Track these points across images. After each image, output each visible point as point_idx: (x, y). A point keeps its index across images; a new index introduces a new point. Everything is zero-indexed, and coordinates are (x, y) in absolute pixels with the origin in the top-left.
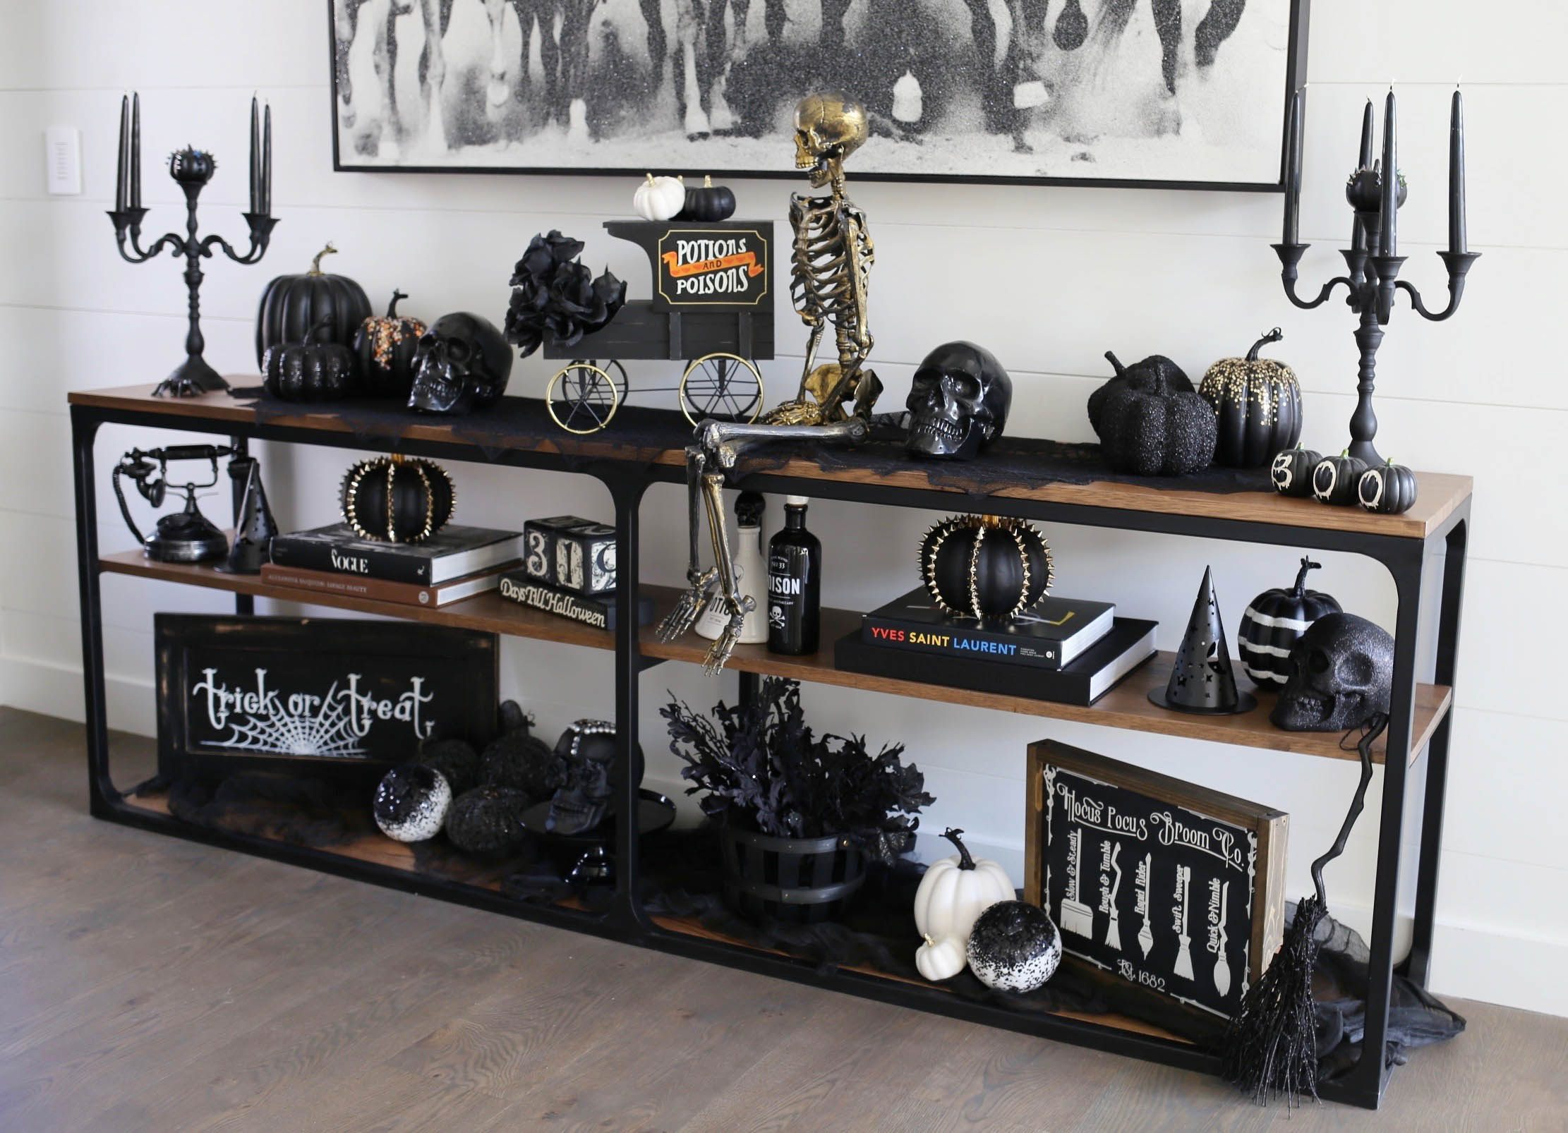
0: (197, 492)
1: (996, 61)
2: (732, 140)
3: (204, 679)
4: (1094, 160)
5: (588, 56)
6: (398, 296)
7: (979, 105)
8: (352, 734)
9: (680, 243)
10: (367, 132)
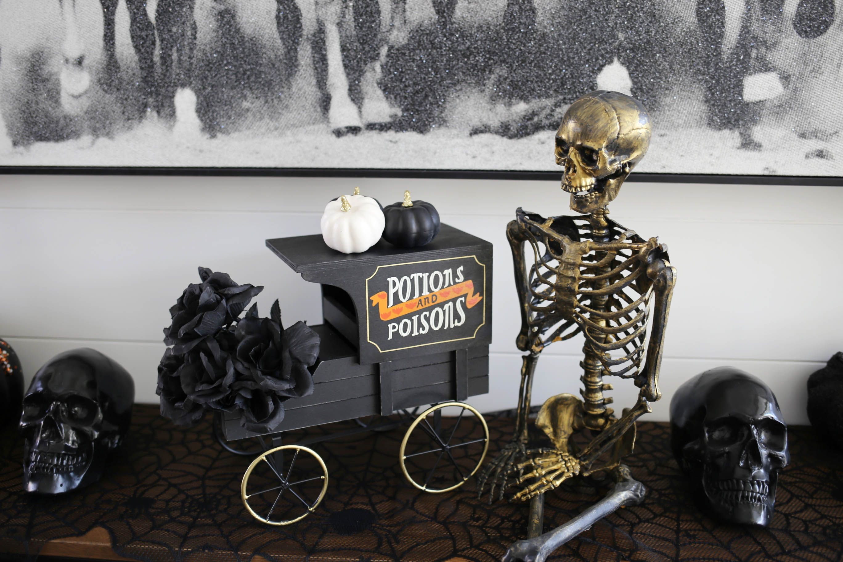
1: (724, 48)
2: (391, 135)
4: (832, 157)
5: (195, 38)
7: (701, 98)
9: (390, 280)
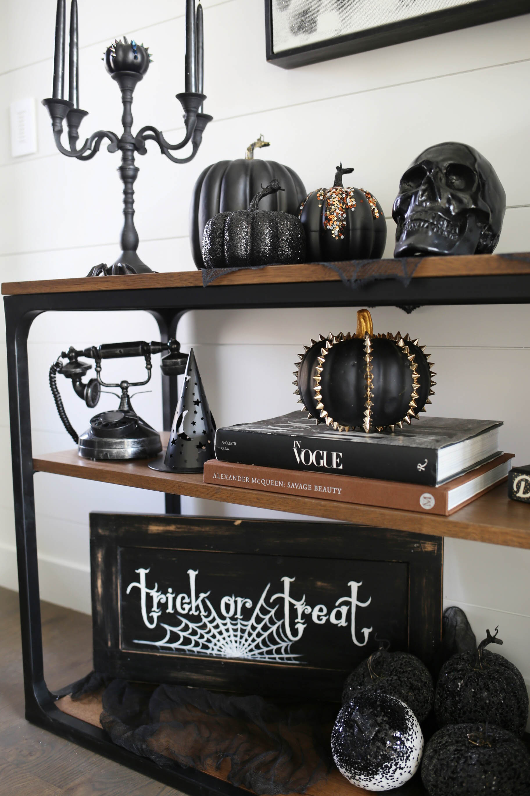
0: (131, 391)
3: (137, 579)
6: (341, 171)
8: (285, 639)
10: (304, 8)
